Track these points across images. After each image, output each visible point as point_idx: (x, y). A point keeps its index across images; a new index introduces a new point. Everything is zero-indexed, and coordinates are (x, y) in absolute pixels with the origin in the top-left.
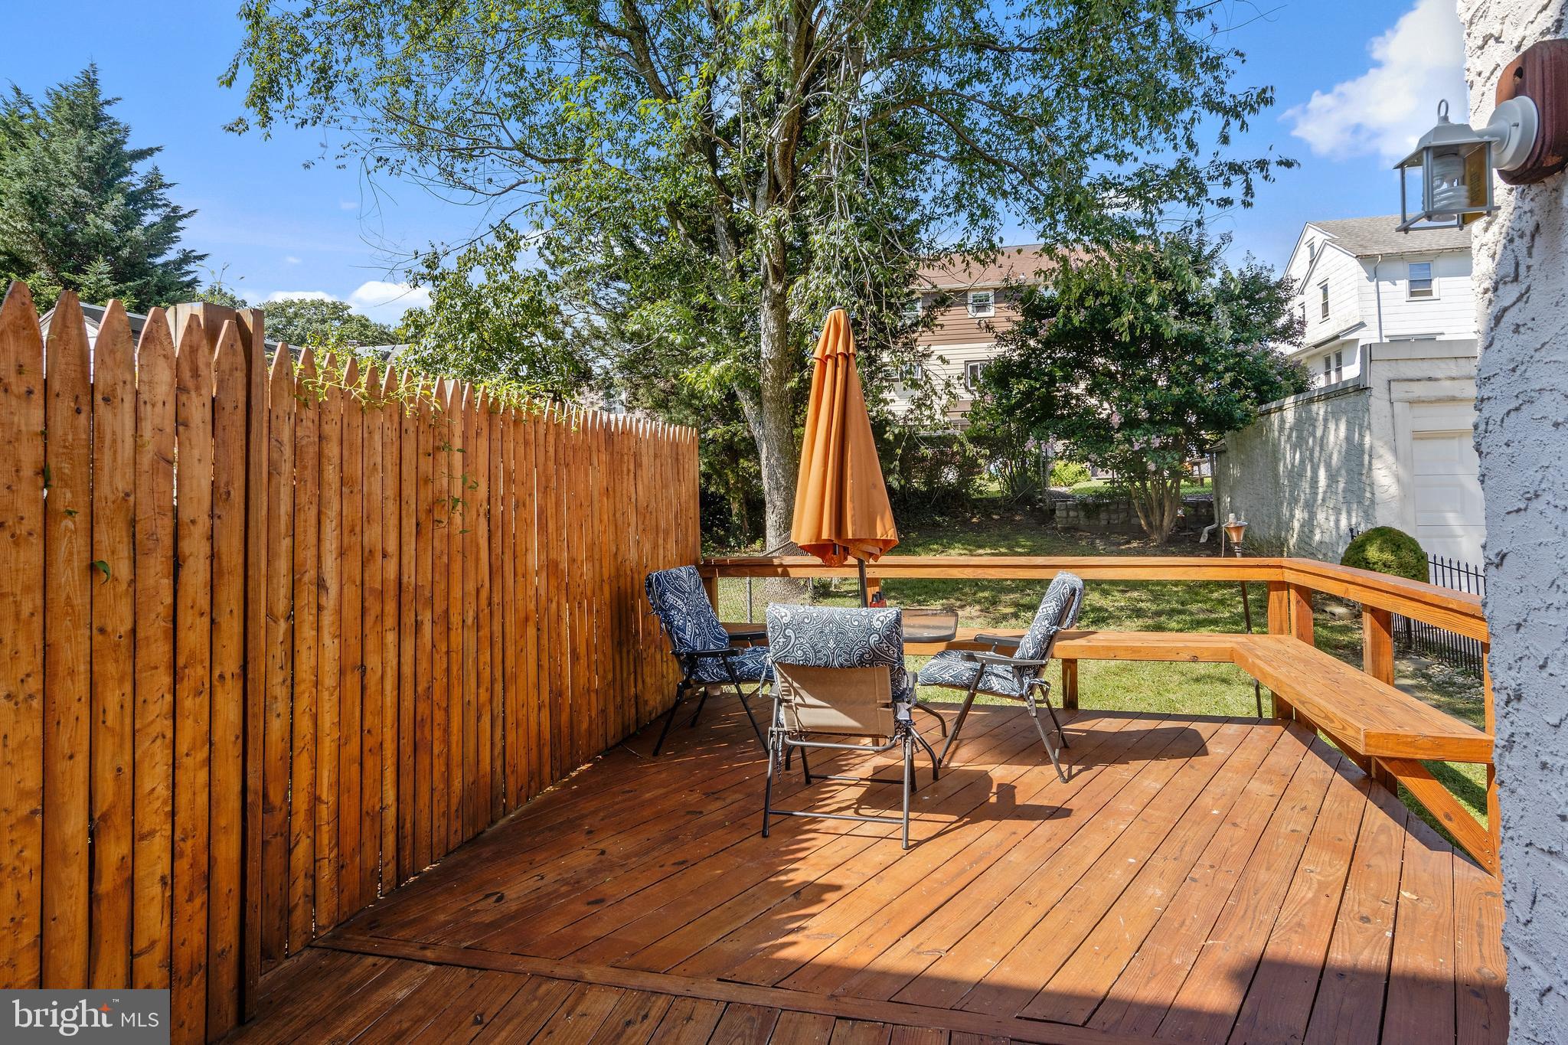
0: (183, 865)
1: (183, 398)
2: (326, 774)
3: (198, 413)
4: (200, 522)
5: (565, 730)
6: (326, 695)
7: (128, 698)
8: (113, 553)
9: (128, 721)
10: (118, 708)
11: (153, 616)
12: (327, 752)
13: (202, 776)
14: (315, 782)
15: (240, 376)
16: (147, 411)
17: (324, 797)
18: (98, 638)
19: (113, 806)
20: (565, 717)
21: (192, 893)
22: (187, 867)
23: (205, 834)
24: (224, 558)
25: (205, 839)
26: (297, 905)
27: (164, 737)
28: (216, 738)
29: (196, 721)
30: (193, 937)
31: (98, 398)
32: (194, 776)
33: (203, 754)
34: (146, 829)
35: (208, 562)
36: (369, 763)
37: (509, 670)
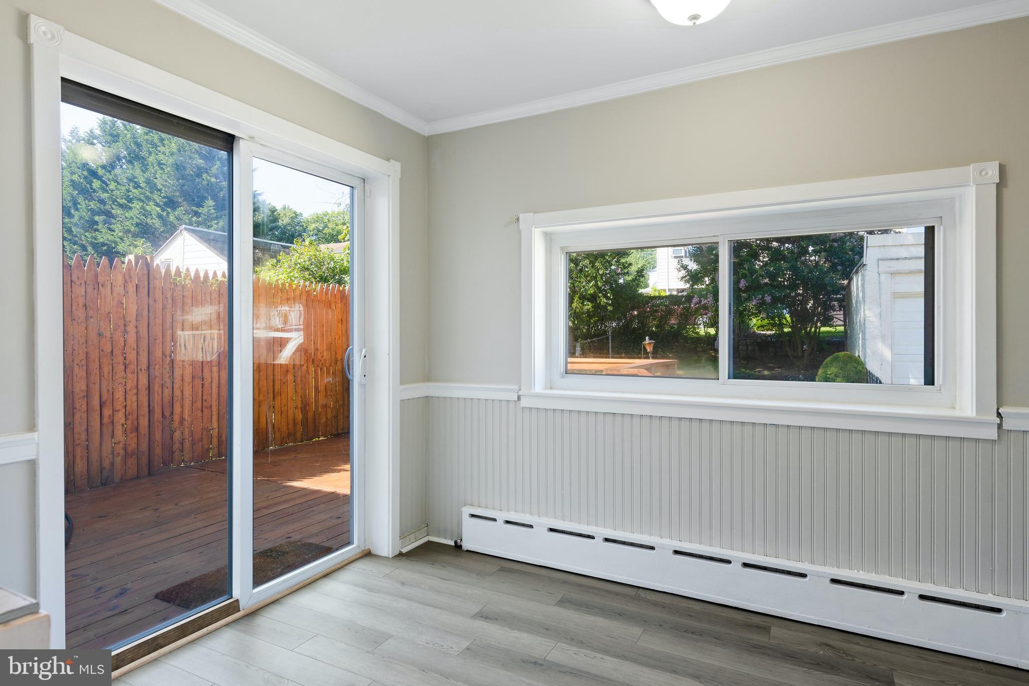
0: (129, 422)
1: (126, 284)
2: (187, 411)
3: (132, 289)
4: (132, 322)
5: (310, 420)
6: (186, 385)
7: (111, 370)
8: (105, 329)
9: (111, 377)
10: (108, 373)
11: (118, 348)
12: (187, 404)
13: (135, 398)
14: (182, 412)
15: (146, 277)
16: (115, 289)
17: (186, 418)
18: (101, 353)
19: (107, 400)
20: (310, 415)
21: (132, 431)
22: (130, 423)
23: (136, 415)
24: (141, 333)
25: (136, 417)
26: (175, 451)
27: (122, 384)
28: (139, 388)
29: (132, 381)
30: (133, 445)
31: (100, 285)
32: (132, 397)
33: (135, 391)
34: (117, 409)
35: (135, 334)
36: (205, 411)
37: (276, 390)
